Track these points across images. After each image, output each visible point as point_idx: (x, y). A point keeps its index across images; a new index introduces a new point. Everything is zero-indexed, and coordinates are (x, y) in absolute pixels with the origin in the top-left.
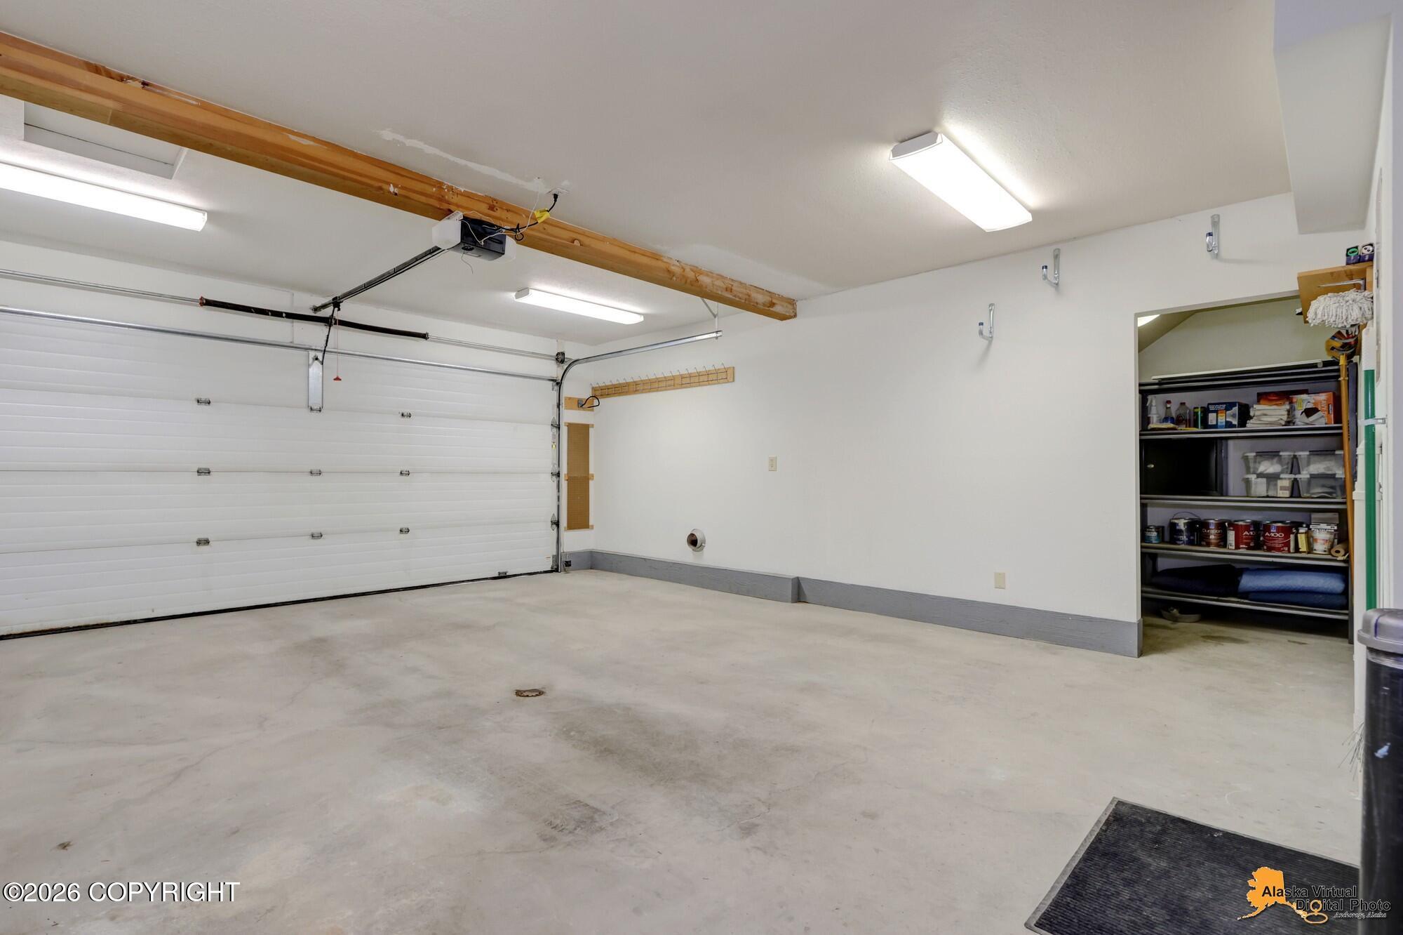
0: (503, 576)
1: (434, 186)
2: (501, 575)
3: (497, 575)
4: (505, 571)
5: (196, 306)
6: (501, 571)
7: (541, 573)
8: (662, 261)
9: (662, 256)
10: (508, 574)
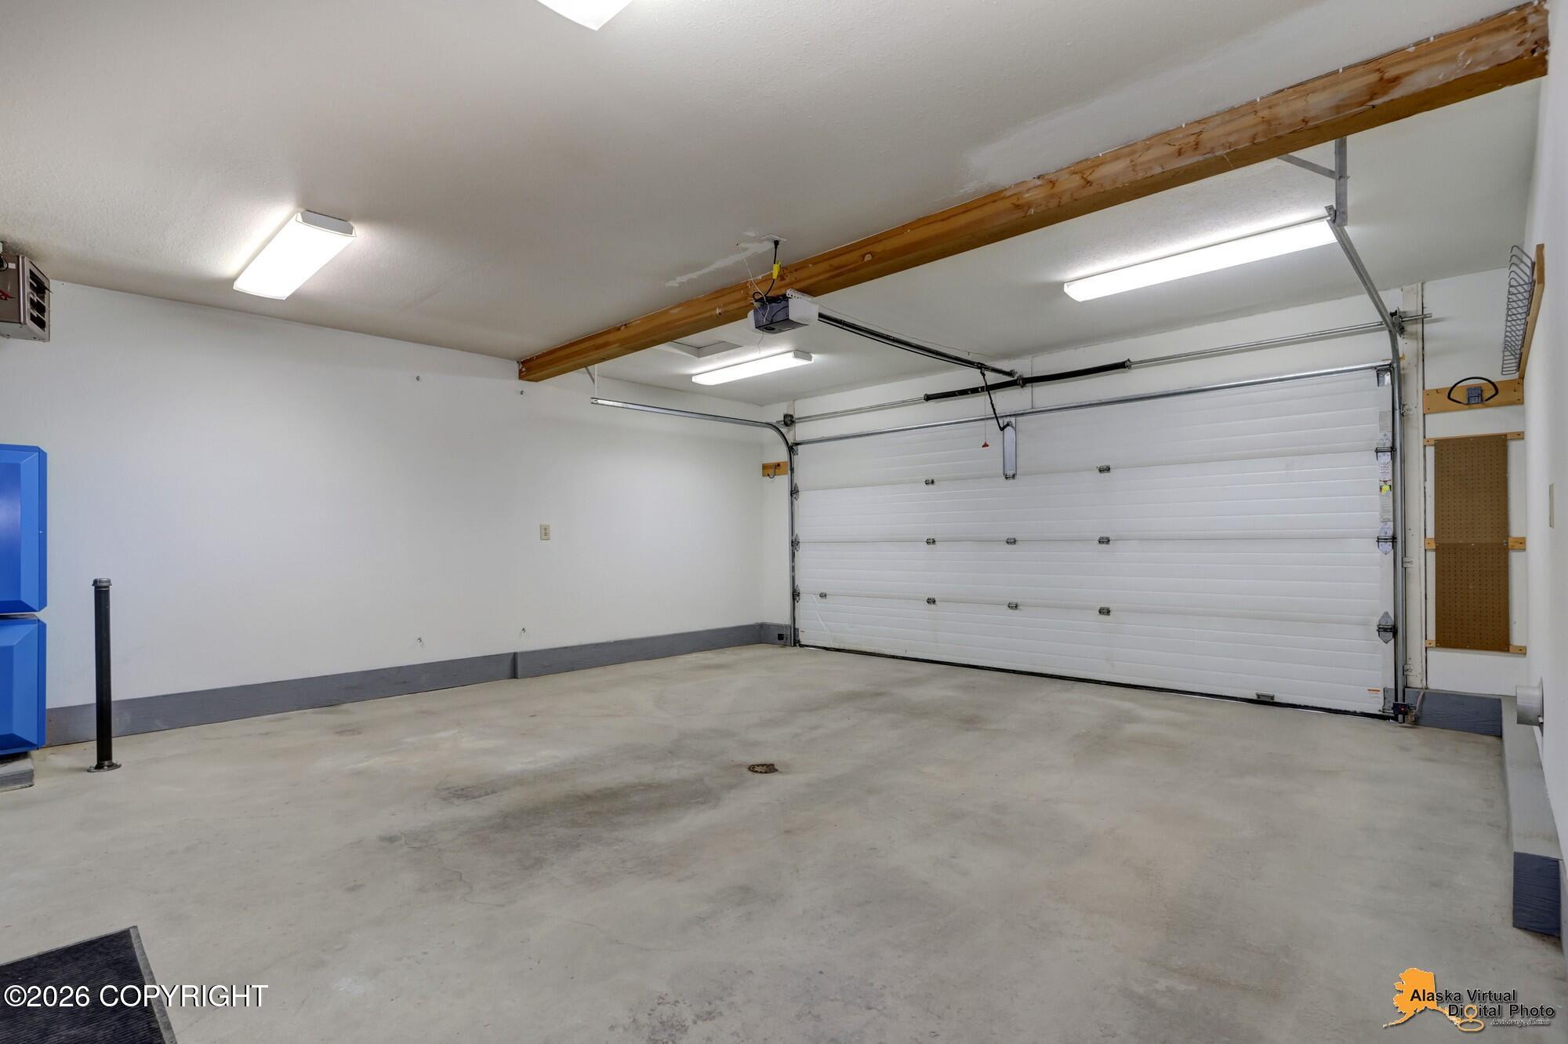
0: (1264, 701)
1: (740, 290)
2: (1262, 699)
3: (1255, 698)
4: (1270, 693)
5: (923, 403)
6: (1260, 692)
7: (1354, 714)
8: (1004, 198)
9: (1002, 191)
10: (1276, 700)
